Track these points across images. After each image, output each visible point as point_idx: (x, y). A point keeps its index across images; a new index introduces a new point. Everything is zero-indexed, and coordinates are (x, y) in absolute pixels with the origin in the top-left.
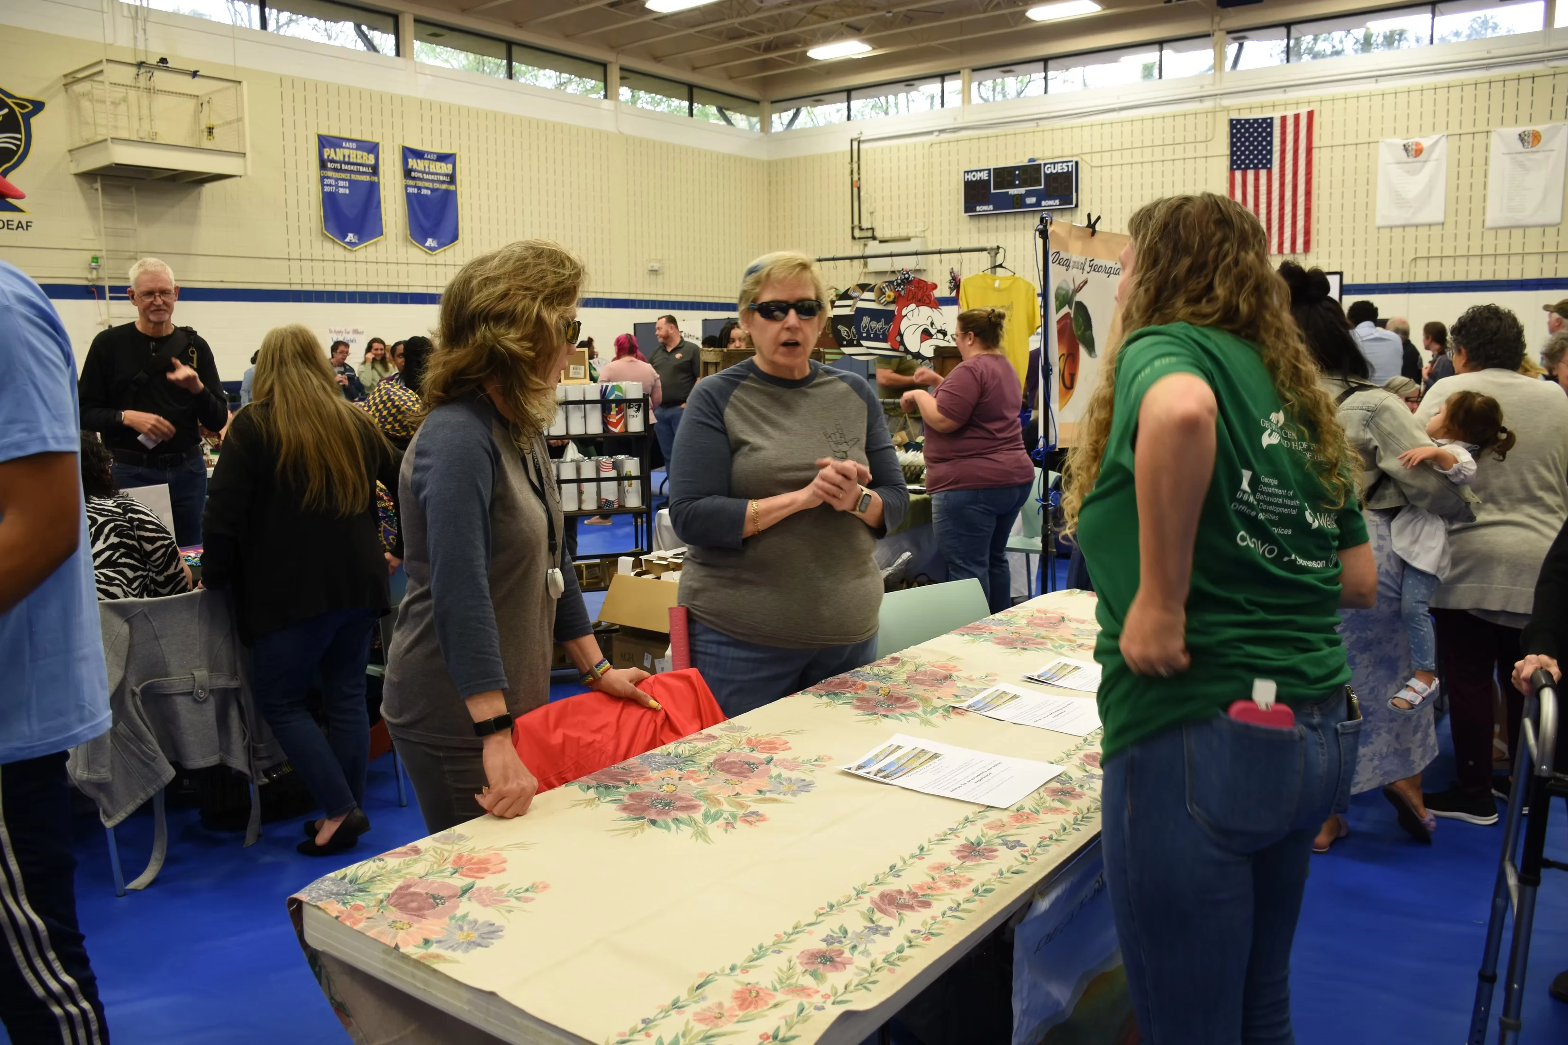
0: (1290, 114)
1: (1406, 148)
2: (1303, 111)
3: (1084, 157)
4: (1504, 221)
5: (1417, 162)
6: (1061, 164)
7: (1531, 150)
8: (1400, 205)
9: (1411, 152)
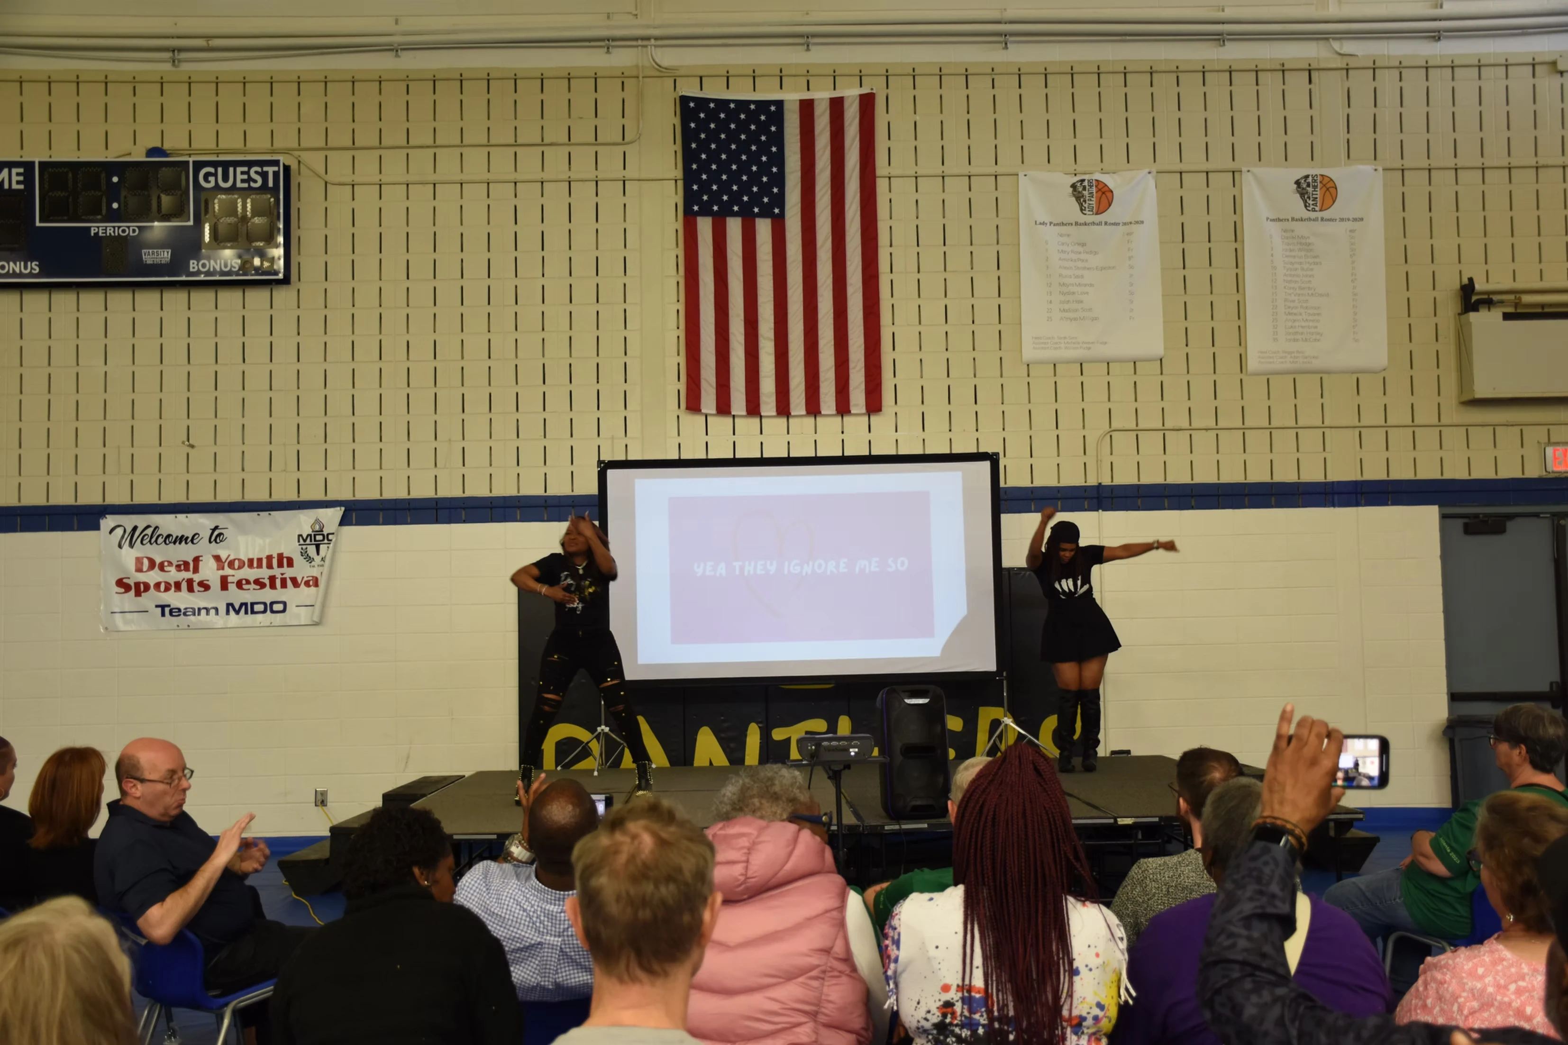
0: (822, 95)
1: (1077, 191)
2: (851, 93)
3: (305, 156)
4: (1281, 358)
5: (1100, 224)
6: (245, 169)
7: (1319, 215)
8: (1071, 315)
9: (1087, 202)
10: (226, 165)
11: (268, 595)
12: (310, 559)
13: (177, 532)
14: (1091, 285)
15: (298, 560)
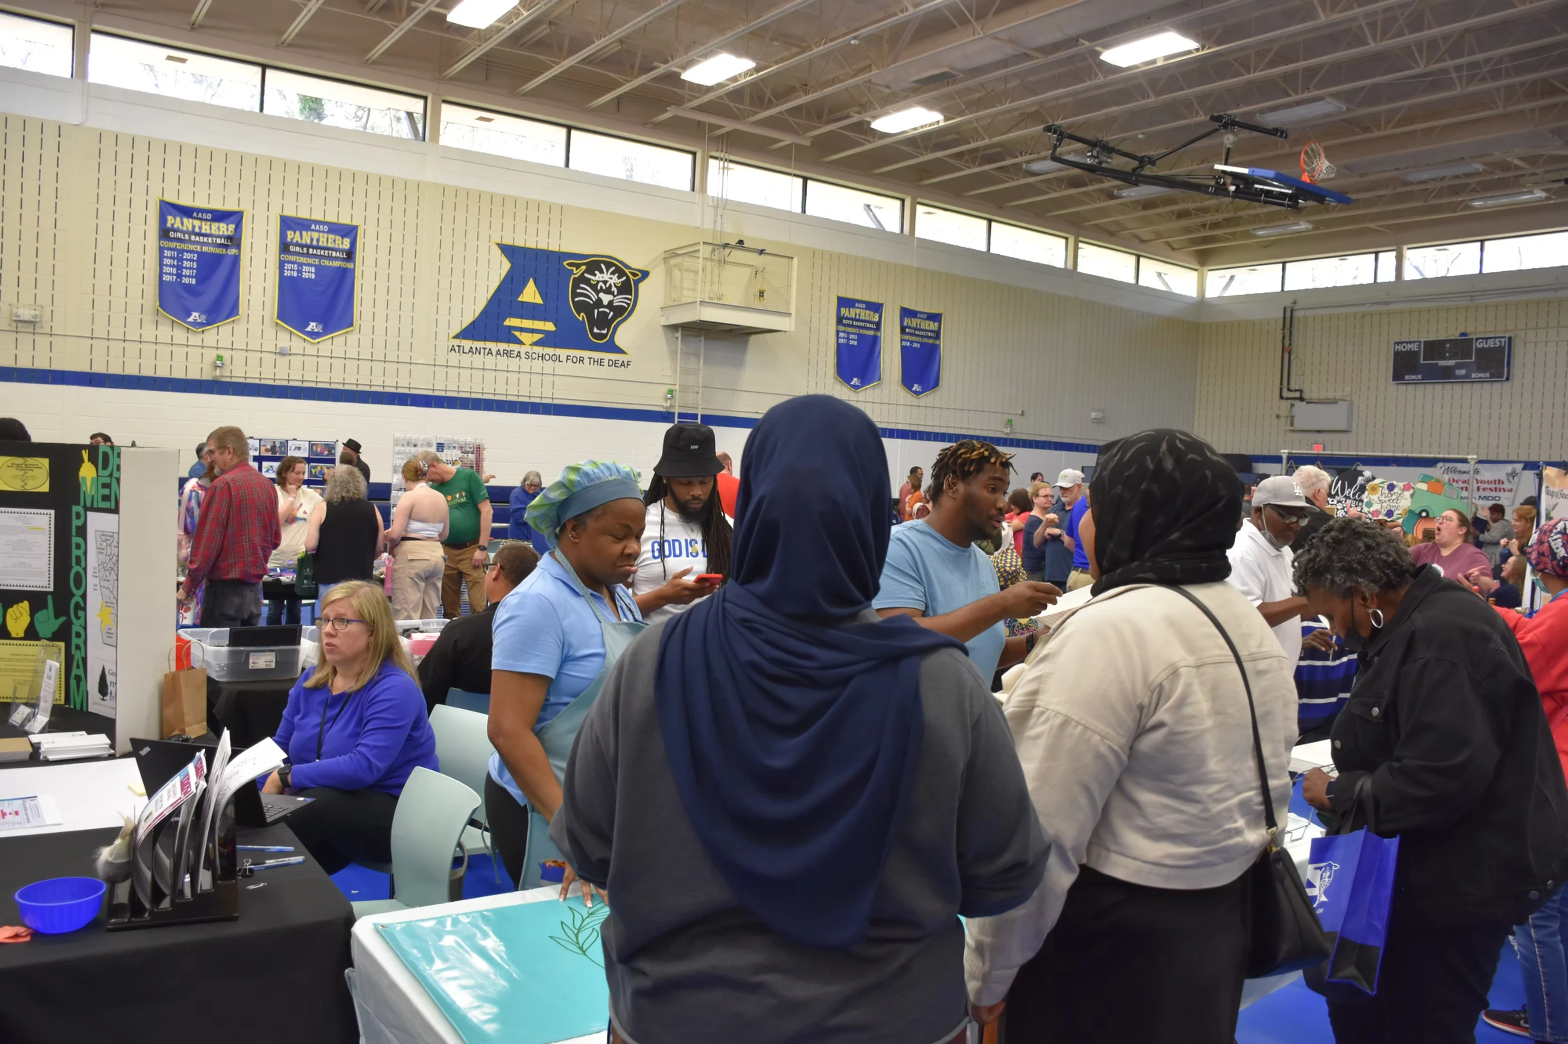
3: (1518, 333)
6: (1494, 340)
10: (1487, 339)
11: (1493, 494)
12: (1510, 482)
13: (1463, 470)
15: (1506, 482)
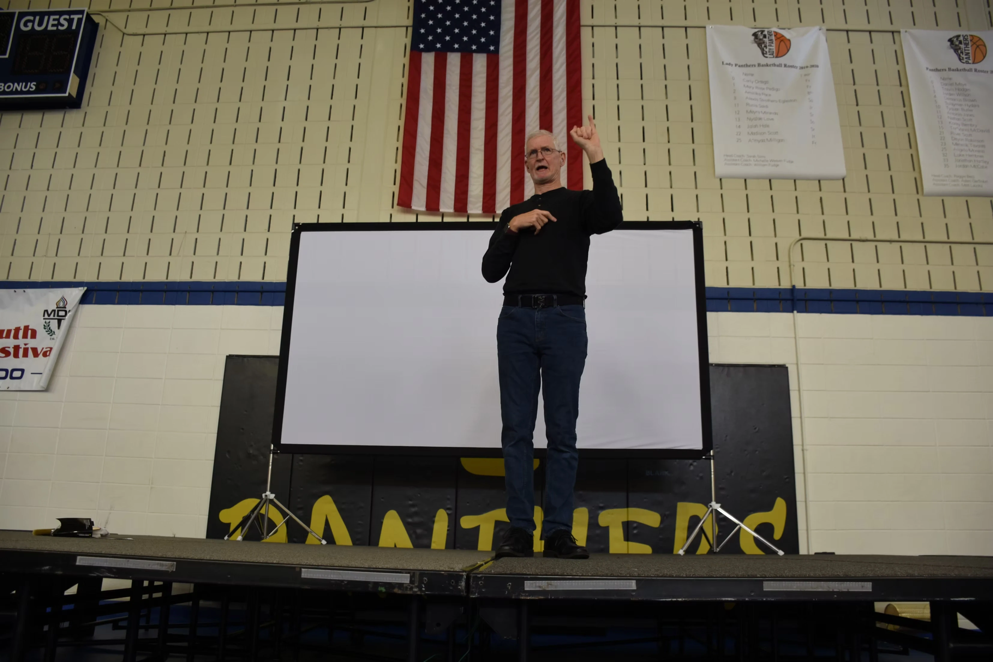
1: (758, 39)
4: (954, 181)
5: (780, 65)
6: (57, 17)
7: (973, 66)
8: (759, 137)
9: (768, 47)
10: (43, 14)
11: (11, 362)
14: (776, 114)
15: (41, 333)
